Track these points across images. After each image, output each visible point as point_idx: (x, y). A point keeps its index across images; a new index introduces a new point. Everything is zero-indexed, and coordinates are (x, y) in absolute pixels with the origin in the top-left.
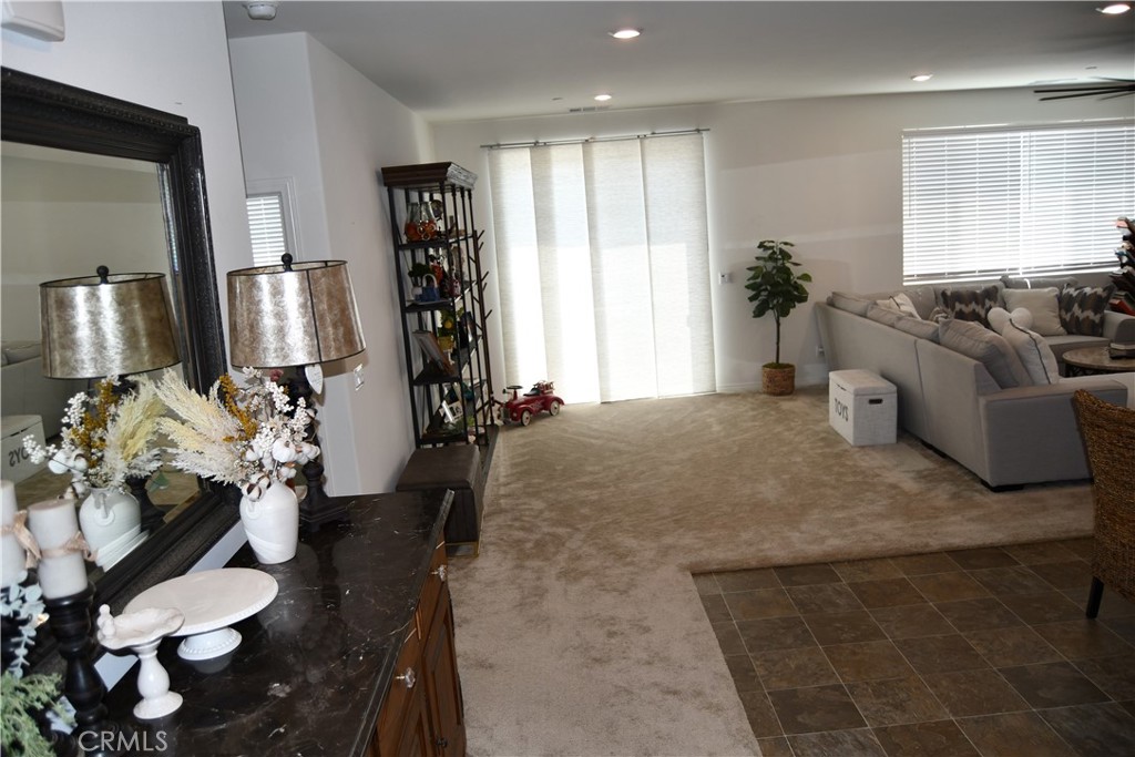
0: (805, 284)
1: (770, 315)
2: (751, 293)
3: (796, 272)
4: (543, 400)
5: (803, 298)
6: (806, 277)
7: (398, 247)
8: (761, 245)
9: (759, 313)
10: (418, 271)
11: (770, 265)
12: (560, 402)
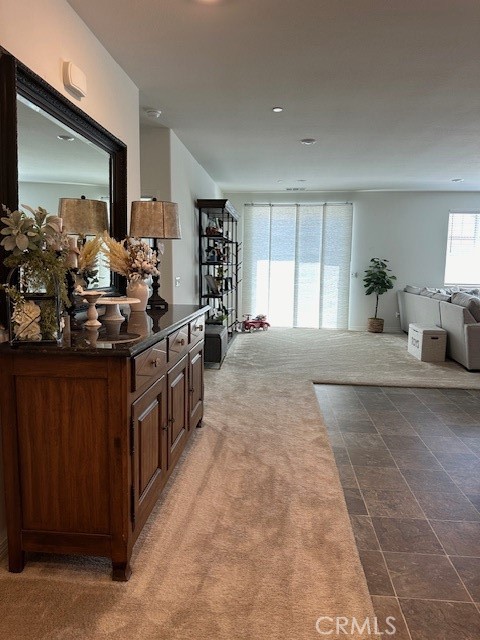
0: (392, 281)
1: (374, 294)
2: (366, 283)
3: (389, 274)
4: (261, 323)
5: (391, 287)
6: (394, 278)
7: (201, 236)
8: (373, 260)
9: (369, 293)
10: (209, 249)
11: (376, 270)
12: (268, 325)
